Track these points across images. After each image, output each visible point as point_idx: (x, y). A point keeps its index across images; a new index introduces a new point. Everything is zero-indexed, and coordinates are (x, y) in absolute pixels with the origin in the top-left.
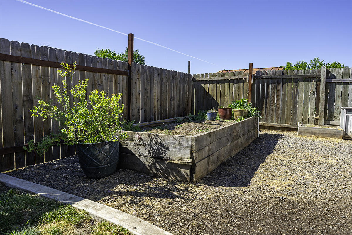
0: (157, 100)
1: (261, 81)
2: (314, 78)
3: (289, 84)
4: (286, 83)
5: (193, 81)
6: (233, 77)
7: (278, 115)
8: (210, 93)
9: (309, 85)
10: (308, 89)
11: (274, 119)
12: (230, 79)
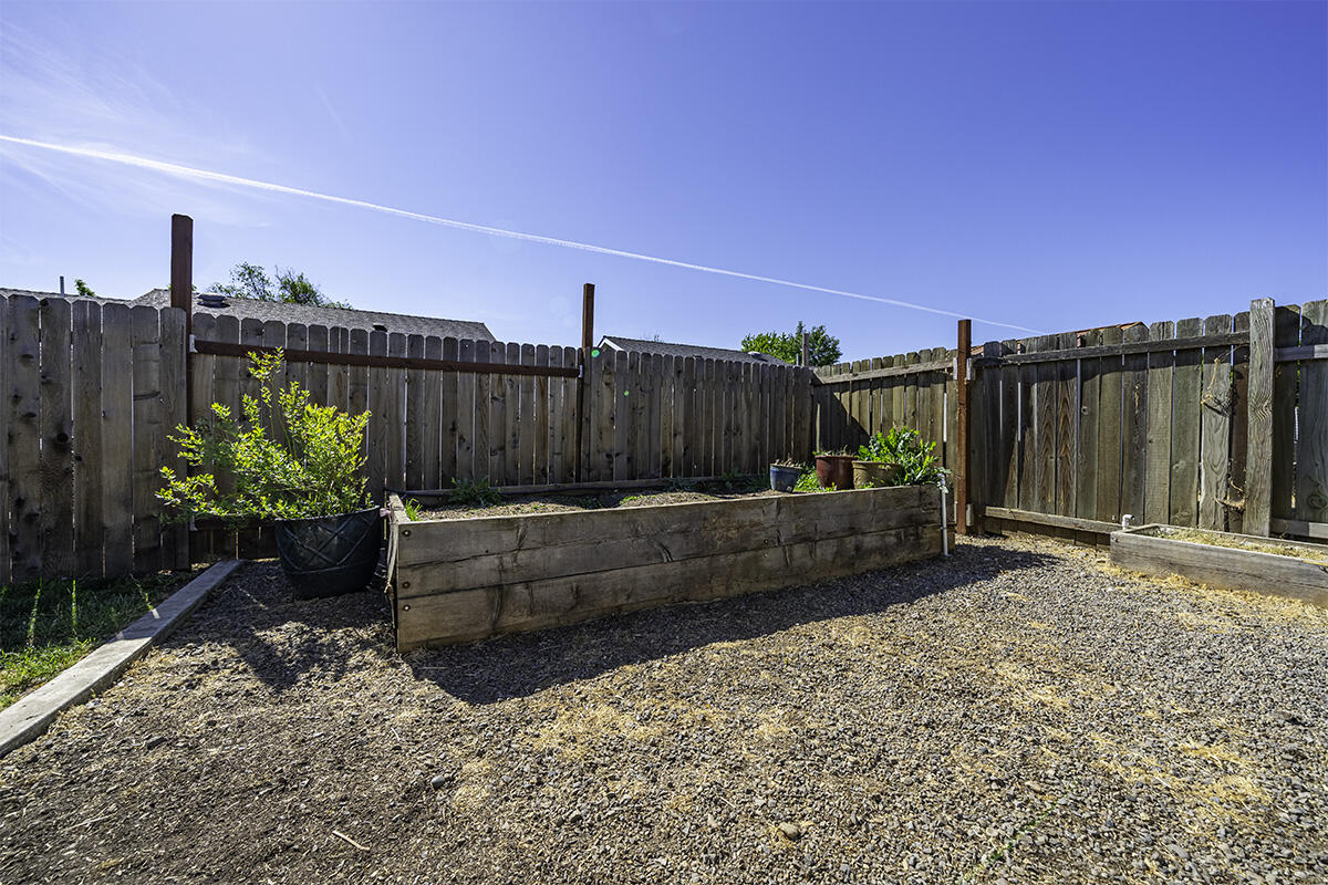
0: (675, 435)
1: (1001, 373)
2: (1221, 346)
3: (1107, 377)
4: (1094, 376)
5: (815, 386)
6: (914, 368)
7: (1067, 487)
8: (855, 415)
9: (1195, 378)
10: (1190, 392)
11: (1050, 499)
12: (908, 375)
